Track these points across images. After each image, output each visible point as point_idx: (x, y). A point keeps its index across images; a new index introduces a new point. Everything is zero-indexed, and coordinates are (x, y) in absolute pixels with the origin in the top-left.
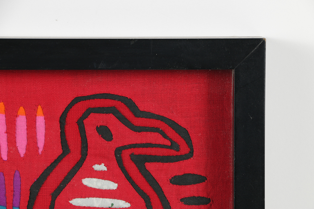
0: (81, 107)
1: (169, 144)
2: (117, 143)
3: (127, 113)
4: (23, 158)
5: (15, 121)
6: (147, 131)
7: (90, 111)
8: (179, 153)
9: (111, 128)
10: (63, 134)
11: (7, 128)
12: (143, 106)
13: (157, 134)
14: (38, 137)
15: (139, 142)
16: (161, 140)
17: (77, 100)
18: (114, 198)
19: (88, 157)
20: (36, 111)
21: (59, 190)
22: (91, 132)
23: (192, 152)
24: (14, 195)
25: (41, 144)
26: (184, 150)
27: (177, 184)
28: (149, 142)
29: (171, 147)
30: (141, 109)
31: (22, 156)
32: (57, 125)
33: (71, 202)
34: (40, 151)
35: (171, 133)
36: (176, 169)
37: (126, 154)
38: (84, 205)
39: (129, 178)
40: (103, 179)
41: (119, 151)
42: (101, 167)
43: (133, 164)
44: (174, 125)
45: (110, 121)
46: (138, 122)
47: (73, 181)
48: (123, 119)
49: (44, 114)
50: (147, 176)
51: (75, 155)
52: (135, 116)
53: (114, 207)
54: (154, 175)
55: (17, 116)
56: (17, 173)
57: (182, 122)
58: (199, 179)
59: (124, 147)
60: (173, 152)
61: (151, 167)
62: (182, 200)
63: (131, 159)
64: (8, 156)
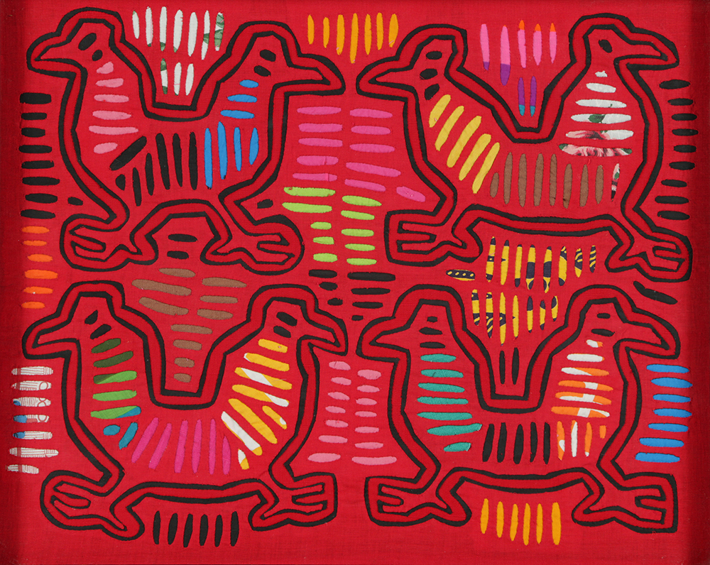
0: (586, 25)
1: (659, 55)
2: (616, 53)
3: (624, 29)
4: (539, 67)
5: (532, 35)
6: (640, 44)
7: (593, 28)
8: (667, 63)
9: (610, 42)
10: (571, 46)
11: (526, 42)
12: (637, 23)
13: (649, 47)
14: (551, 49)
15: (634, 53)
16: (652, 52)
17: (583, 18)
18: (613, 100)
19: (591, 65)
20: (549, 27)
21: (568, 92)
22: (594, 44)
23: (678, 62)
24: (531, 96)
25: (553, 54)
26: (672, 60)
27: (665, 88)
28: (642, 53)
29: (660, 58)
30: (636, 26)
31: (538, 64)
32: (566, 39)
33: (577, 102)
34: (552, 60)
35: (660, 46)
36: (664, 76)
37: (623, 64)
38: (588, 105)
39: (625, 83)
40: (603, 83)
41: (617, 60)
42: (602, 74)
43: (629, 72)
44: (663, 40)
45: (610, 36)
46: (633, 37)
47: (580, 84)
48: (620, 34)
49: (556, 30)
50: (640, 81)
51: (581, 63)
52: (631, 32)
53: (612, 107)
54: (646, 80)
55: (534, 32)
56: (533, 79)
57: (670, 37)
58: (684, 84)
59: (622, 58)
60: (662, 62)
61: (644, 74)
62: (669, 101)
63: (627, 68)
64: (526, 64)
